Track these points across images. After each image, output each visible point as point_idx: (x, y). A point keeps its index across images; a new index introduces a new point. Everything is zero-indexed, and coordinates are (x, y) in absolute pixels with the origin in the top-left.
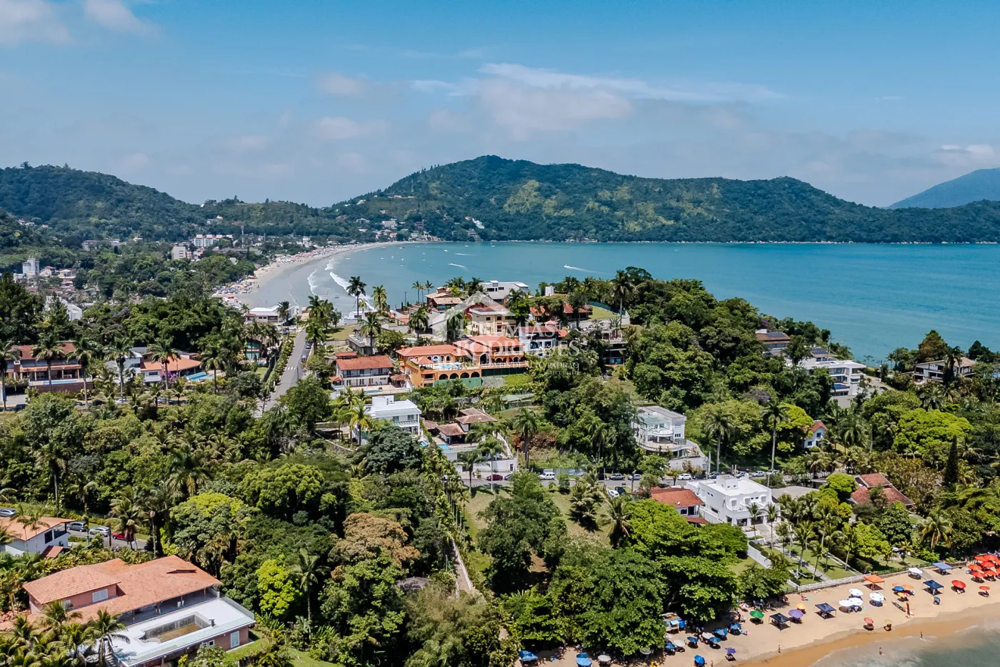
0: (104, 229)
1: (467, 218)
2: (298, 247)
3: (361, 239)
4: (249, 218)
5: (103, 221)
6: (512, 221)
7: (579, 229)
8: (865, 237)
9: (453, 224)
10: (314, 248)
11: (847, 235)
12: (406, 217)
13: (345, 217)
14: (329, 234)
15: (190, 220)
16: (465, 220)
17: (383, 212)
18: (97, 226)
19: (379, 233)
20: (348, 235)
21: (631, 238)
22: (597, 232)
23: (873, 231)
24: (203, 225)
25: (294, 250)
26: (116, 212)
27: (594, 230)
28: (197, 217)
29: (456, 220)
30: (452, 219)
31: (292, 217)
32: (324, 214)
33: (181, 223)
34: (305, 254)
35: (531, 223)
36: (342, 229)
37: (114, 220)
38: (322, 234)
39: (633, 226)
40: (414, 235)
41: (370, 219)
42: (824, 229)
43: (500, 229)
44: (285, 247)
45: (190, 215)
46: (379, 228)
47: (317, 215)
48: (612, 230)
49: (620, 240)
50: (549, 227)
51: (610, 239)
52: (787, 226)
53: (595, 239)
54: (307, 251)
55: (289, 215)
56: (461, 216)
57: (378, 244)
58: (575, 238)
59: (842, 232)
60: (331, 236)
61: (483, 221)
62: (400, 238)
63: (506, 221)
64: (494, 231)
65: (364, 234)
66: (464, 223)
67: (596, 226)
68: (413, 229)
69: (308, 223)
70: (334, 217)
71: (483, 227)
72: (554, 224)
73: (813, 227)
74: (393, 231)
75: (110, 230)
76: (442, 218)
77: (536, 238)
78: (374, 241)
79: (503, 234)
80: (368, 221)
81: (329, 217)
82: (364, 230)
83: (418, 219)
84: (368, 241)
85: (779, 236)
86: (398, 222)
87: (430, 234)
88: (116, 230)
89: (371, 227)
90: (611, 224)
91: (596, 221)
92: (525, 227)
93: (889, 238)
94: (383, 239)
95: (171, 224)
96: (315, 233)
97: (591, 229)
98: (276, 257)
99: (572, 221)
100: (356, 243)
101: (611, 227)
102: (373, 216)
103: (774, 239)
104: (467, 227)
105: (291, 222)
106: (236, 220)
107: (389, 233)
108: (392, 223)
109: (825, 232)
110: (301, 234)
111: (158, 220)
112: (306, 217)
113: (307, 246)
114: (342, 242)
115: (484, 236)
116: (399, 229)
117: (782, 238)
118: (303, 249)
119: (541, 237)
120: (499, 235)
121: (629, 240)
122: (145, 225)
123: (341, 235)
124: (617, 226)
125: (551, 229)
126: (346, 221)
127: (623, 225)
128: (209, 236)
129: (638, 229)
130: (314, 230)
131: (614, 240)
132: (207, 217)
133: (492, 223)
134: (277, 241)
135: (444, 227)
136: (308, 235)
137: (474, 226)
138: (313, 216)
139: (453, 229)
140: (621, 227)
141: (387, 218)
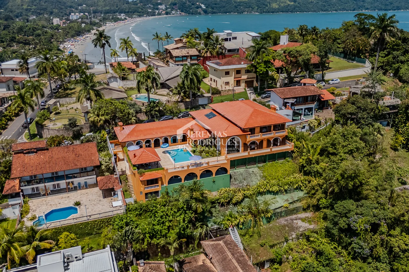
0: (30, 11)
1: (197, 3)
2: (118, 18)
3: (149, 14)
4: (98, 5)
5: (29, 7)
6: (218, 4)
7: (249, 7)
8: (383, 8)
9: (191, 6)
10: (126, 19)
11: (375, 7)
12: (169, 3)
13: (142, 4)
14: (134, 12)
15: (71, 7)
16: (196, 4)
17: (159, 1)
18: (27, 10)
19: (157, 11)
20: (143, 13)
21: (274, 11)
22: (257, 9)
23: (388, 5)
24: (77, 9)
25: (116, 20)
26: (35, 3)
27: (257, 8)
28: (74, 5)
29: (193, 4)
30: (190, 4)
31: (117, 4)
32: (132, 3)
33: (67, 9)
34: (122, 22)
35: (227, 5)
36: (140, 10)
37: (34, 7)
38: (131, 12)
39: (275, 6)
40: (173, 12)
41: (153, 5)
42: (364, 5)
43: (213, 9)
44: (112, 19)
45: (71, 4)
46: (157, 9)
47: (129, 3)
48: (265, 7)
49: (269, 12)
50: (236, 7)
51: (264, 12)
52: (347, 3)
53: (257, 12)
54: (123, 20)
55: (116, 3)
56: (195, 2)
57: (157, 16)
58: (247, 12)
59: (372, 6)
60: (135, 13)
61: (205, 5)
62: (167, 13)
63: (215, 4)
64: (210, 9)
65: (150, 12)
66: (196, 6)
67: (257, 6)
68: (173, 9)
69: (125, 7)
70: (137, 4)
71: (205, 8)
72: (238, 5)
73: (359, 4)
74: (164, 10)
75: (33, 12)
76: (186, 3)
77: (229, 12)
78: (155, 15)
79: (214, 11)
80: (152, 6)
81: (134, 4)
82: (150, 10)
83: (175, 4)
84: (152, 15)
85: (343, 9)
86: (166, 6)
87: (181, 11)
88: (35, 12)
89: (154, 9)
90: (264, 5)
91: (257, 4)
92: (224, 7)
93: (395, 8)
94: (159, 14)
95: (62, 9)
96: (128, 12)
97: (255, 7)
98: (106, 23)
99: (246, 4)
100: (146, 16)
101: (264, 6)
102: (154, 4)
103: (340, 10)
104: (198, 8)
105: (117, 7)
106: (92, 7)
107: (162, 11)
108: (163, 7)
109: (365, 6)
110: (121, 12)
111: (55, 7)
112: (123, 4)
113: (123, 18)
114: (140, 16)
115: (206, 12)
116: (166, 9)
117: (344, 9)
118: (121, 20)
119: (232, 12)
120: (212, 11)
121: (273, 12)
122: (49, 9)
123: (140, 13)
124: (267, 6)
125: (237, 7)
126: (142, 6)
127: (270, 5)
128: (77, 14)
129: (277, 7)
130: (127, 10)
131: (266, 12)
132: (79, 5)
133: (209, 5)
134: (109, 16)
135: (187, 8)
136: (125, 13)
137: (201, 7)
138: (127, 4)
139: (191, 9)
140: (269, 6)
141: (161, 4)
